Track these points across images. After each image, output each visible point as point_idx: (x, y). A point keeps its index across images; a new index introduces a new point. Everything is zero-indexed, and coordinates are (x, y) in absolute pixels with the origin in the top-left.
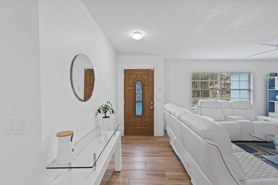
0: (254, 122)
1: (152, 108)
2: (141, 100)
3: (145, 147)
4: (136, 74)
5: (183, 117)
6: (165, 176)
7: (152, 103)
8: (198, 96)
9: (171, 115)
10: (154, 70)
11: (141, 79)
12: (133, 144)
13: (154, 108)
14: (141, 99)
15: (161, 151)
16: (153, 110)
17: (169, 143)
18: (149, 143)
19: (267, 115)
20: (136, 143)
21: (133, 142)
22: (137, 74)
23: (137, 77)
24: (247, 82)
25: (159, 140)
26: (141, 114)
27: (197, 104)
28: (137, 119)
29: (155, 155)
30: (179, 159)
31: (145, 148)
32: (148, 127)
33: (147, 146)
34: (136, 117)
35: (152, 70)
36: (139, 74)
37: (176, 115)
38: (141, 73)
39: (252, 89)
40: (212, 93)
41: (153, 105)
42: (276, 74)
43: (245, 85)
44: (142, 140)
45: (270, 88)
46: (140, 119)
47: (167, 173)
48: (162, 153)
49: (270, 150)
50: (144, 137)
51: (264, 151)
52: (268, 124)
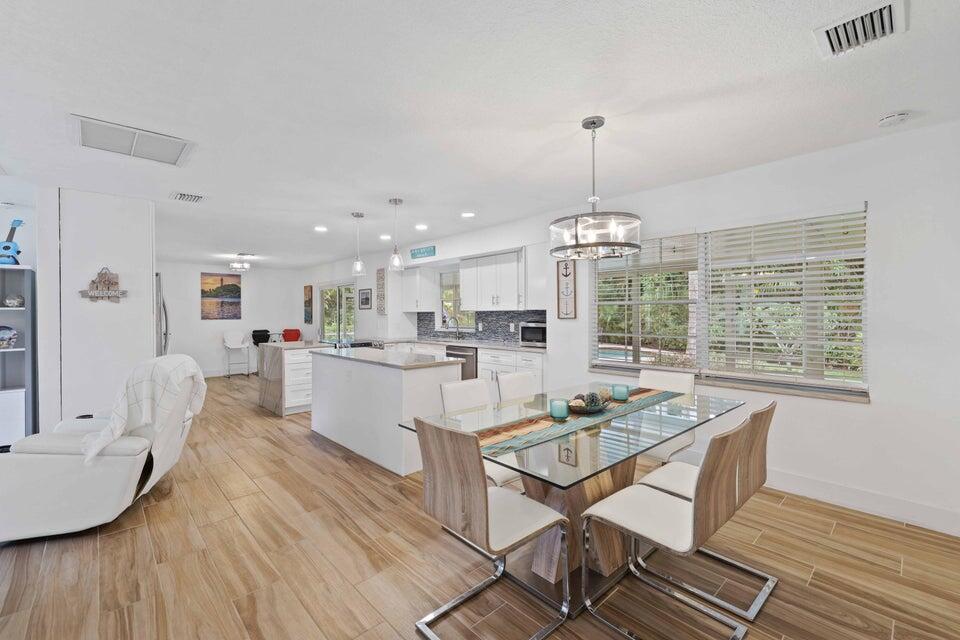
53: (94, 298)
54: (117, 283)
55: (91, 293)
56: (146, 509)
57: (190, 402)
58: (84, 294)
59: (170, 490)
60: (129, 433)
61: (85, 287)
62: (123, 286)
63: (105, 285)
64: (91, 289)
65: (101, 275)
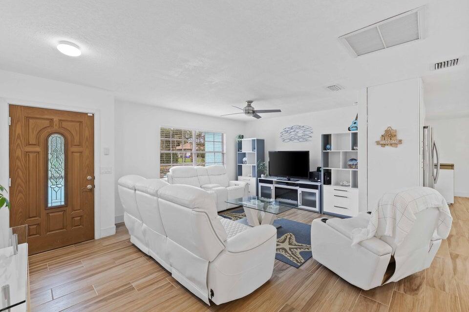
0: (228, 188)
1: (89, 186)
2: (63, 174)
3: (81, 263)
4: (47, 119)
5: (160, 192)
6: (133, 289)
7: (89, 177)
8: (168, 162)
9: (137, 192)
10: (93, 114)
11: (62, 131)
12: (47, 268)
13: (94, 186)
14: (63, 172)
15: (116, 259)
16: (92, 191)
17: (129, 242)
18: (88, 255)
19: (237, 179)
20: (51, 265)
21: (46, 265)
22: (52, 120)
23: (51, 125)
24: (220, 144)
25: (106, 243)
26: (63, 203)
27: (169, 173)
28: (50, 215)
29: (106, 268)
30: (151, 258)
31: (82, 265)
32: (81, 226)
33: (83, 261)
34: (48, 211)
35: (89, 115)
36: (56, 119)
37: (149, 190)
38: (63, 119)
39: (225, 152)
40: (181, 156)
41: (92, 182)
42: (243, 136)
43: (218, 147)
44: (68, 254)
45: (239, 151)
46: (60, 213)
47: (134, 285)
48: (118, 261)
49: (240, 214)
50: (73, 248)
51: (236, 217)
52: (238, 189)
53: (383, 145)
54: (395, 136)
55: (382, 142)
56: (395, 293)
57: (437, 226)
58: (378, 143)
59: (418, 287)
60: (379, 237)
61: (378, 138)
62: (399, 137)
63: (389, 137)
64: (382, 140)
65: (387, 131)
